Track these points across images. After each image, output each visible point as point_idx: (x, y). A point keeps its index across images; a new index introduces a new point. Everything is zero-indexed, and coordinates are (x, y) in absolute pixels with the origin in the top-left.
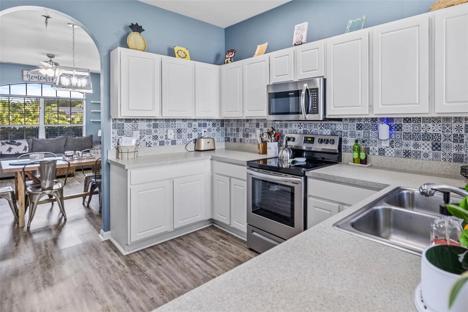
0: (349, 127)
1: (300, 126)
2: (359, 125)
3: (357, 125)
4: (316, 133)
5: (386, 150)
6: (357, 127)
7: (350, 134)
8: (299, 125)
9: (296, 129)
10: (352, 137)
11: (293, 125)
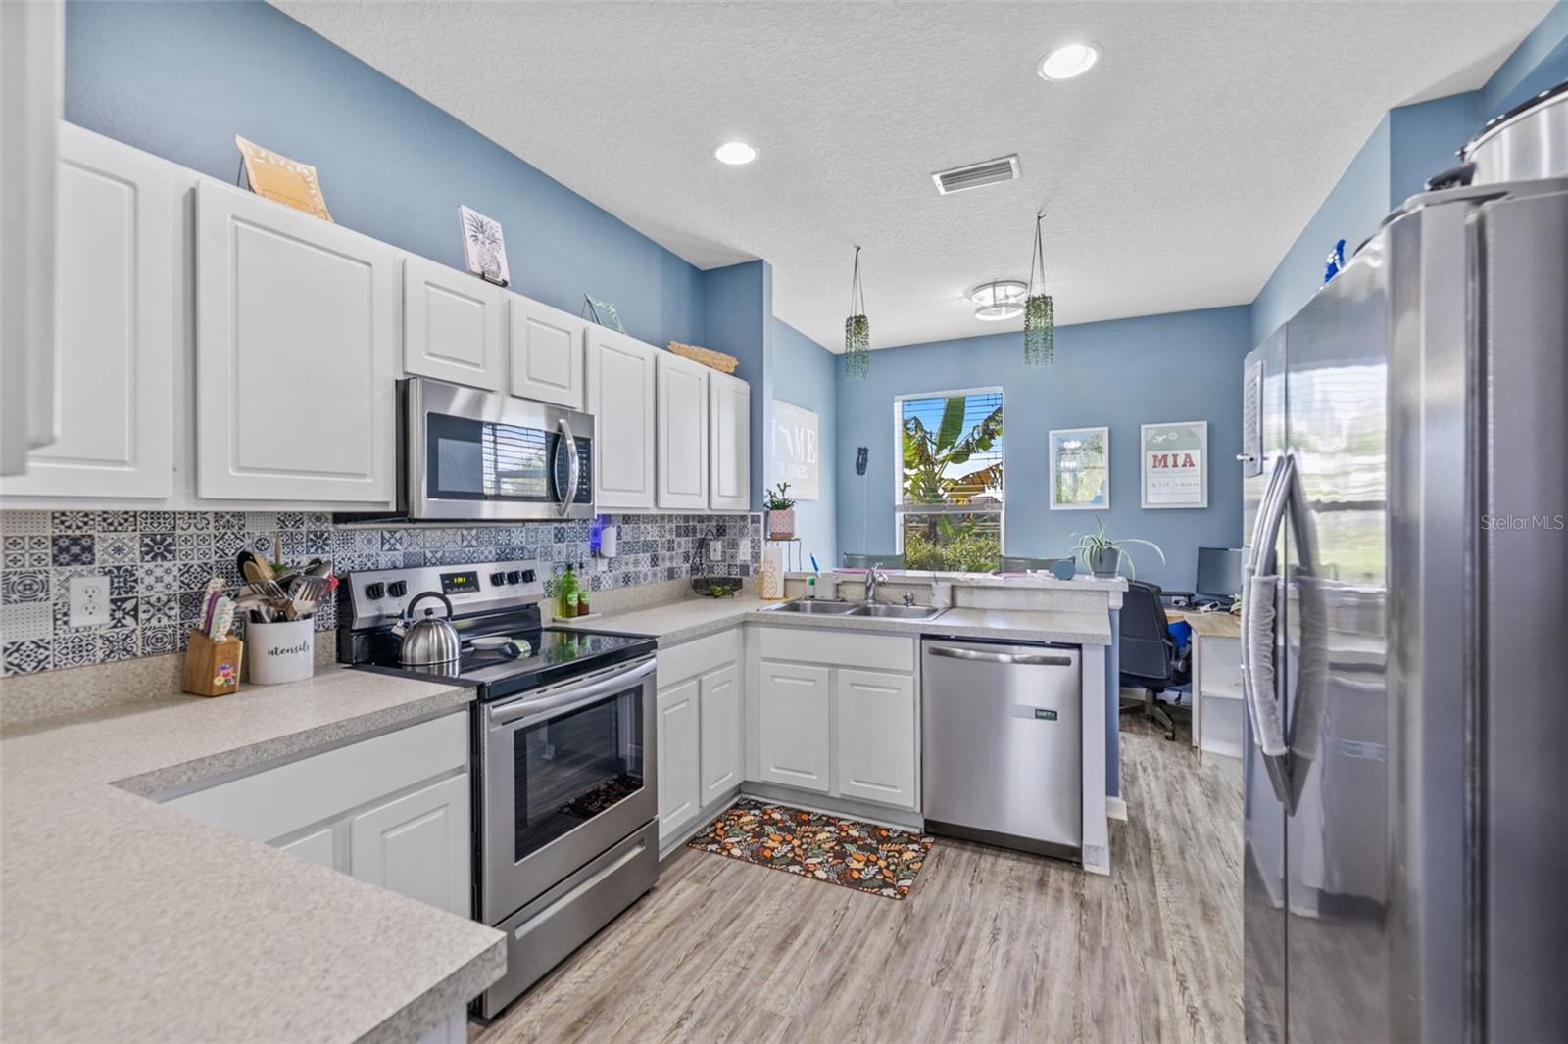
0: (539, 536)
1: (393, 541)
2: (559, 530)
3: (556, 531)
4: (452, 559)
5: (601, 579)
6: (556, 535)
7: (541, 553)
8: (387, 535)
9: (373, 553)
10: (546, 560)
11: (358, 537)
